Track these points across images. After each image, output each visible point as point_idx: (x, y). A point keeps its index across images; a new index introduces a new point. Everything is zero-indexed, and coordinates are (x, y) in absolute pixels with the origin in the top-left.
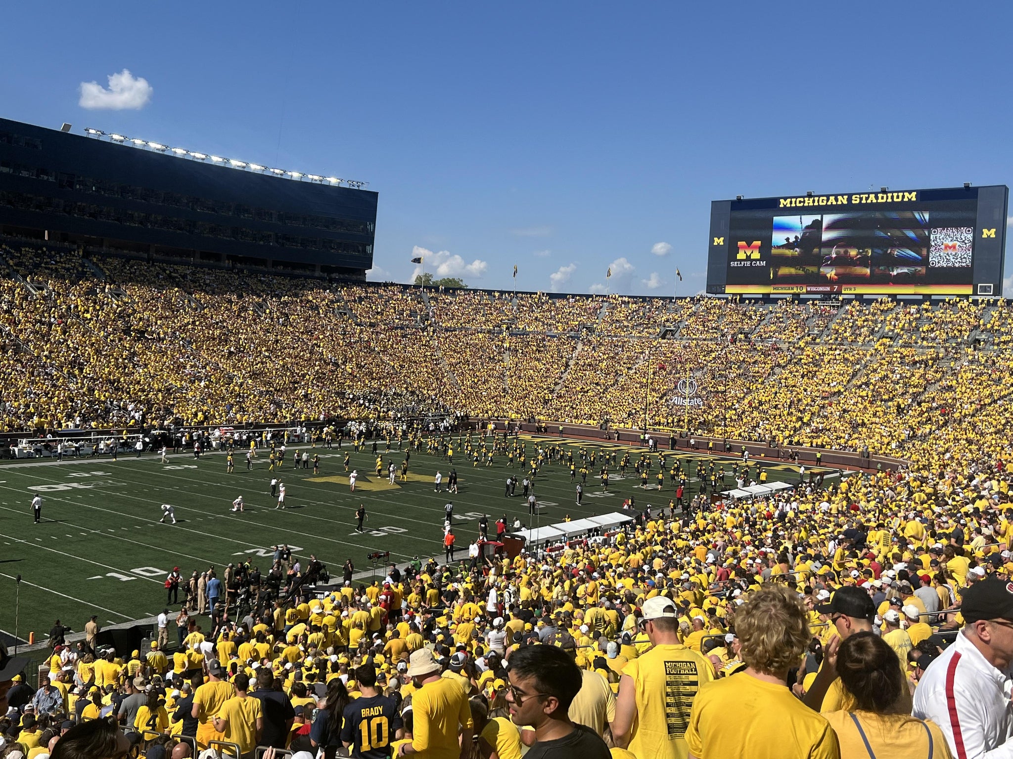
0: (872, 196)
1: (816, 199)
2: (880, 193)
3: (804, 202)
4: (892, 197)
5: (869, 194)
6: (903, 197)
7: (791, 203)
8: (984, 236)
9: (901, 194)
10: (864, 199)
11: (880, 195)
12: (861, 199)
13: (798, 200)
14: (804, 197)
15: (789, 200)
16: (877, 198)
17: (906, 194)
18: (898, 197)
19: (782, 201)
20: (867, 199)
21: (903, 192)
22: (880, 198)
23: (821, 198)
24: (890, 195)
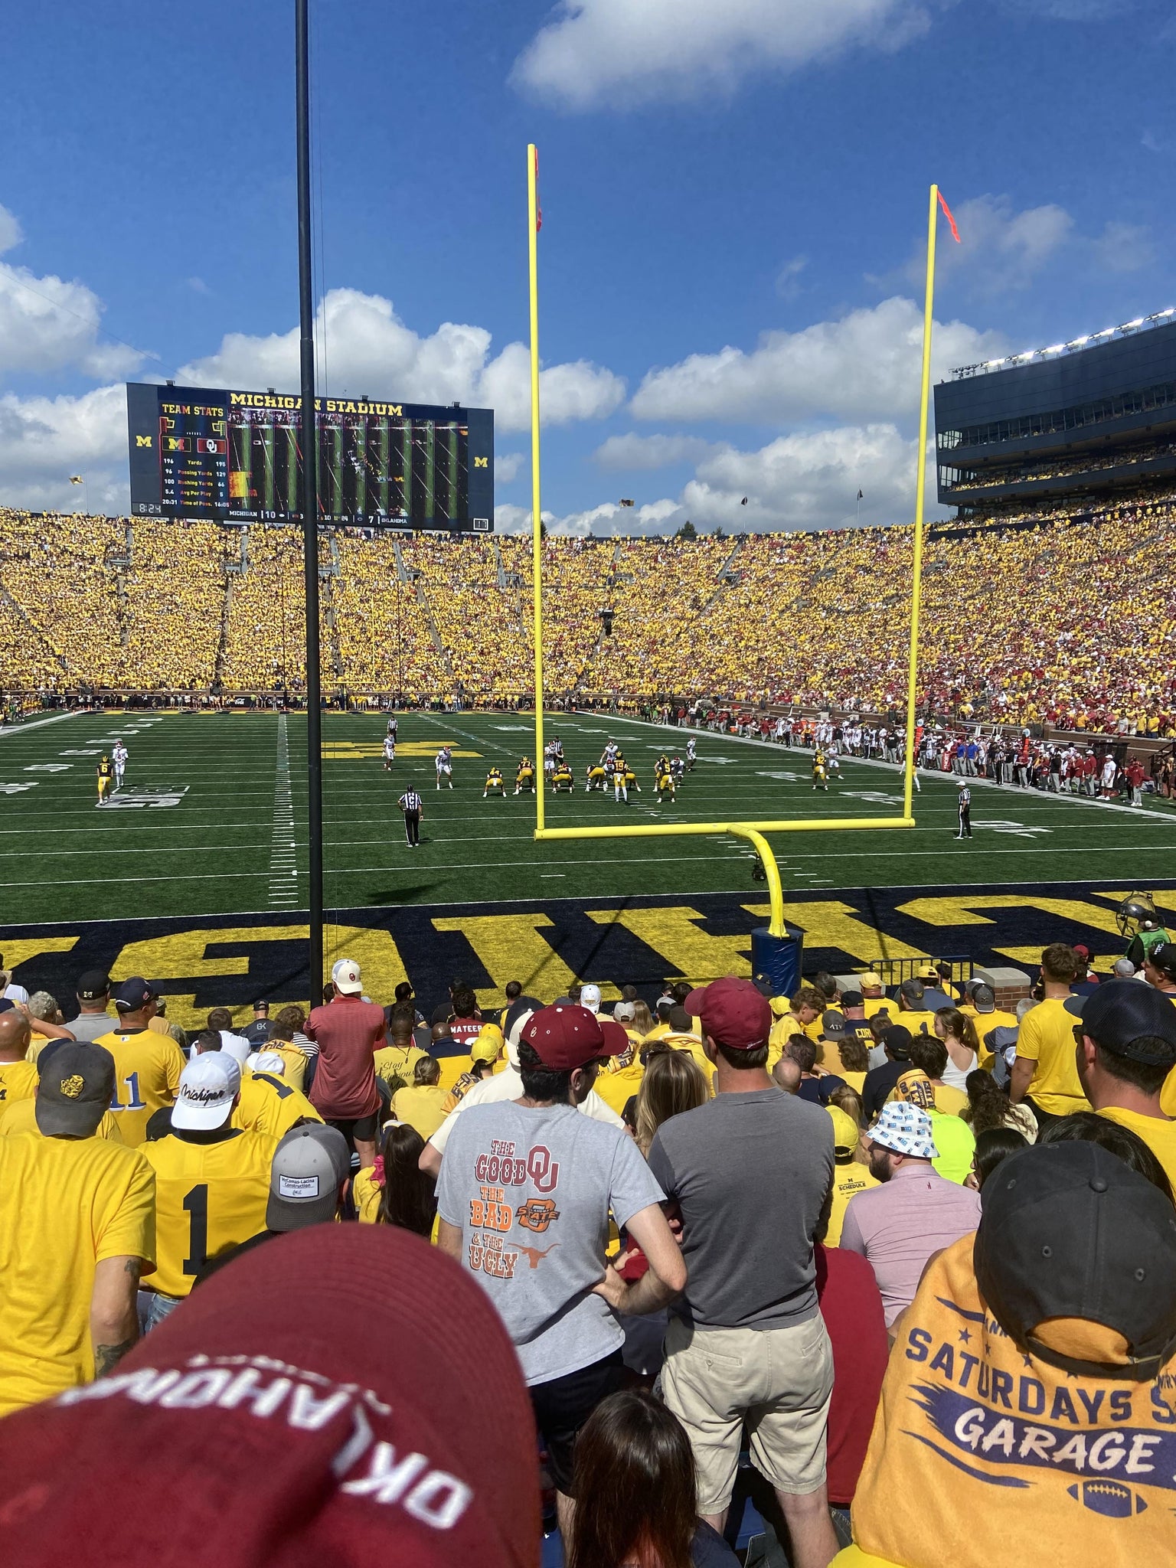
0: (351, 405)
1: (280, 399)
2: (360, 401)
3: (264, 401)
4: (375, 408)
5: (347, 401)
6: (387, 409)
7: (246, 400)
8: (477, 465)
9: (384, 407)
10: (341, 407)
11: (360, 405)
12: (338, 406)
13: (256, 397)
14: (263, 395)
15: (243, 396)
16: (357, 407)
17: (391, 407)
18: (381, 409)
19: (233, 396)
20: (345, 407)
21: (387, 404)
22: (360, 408)
23: (287, 399)
24: (371, 406)
